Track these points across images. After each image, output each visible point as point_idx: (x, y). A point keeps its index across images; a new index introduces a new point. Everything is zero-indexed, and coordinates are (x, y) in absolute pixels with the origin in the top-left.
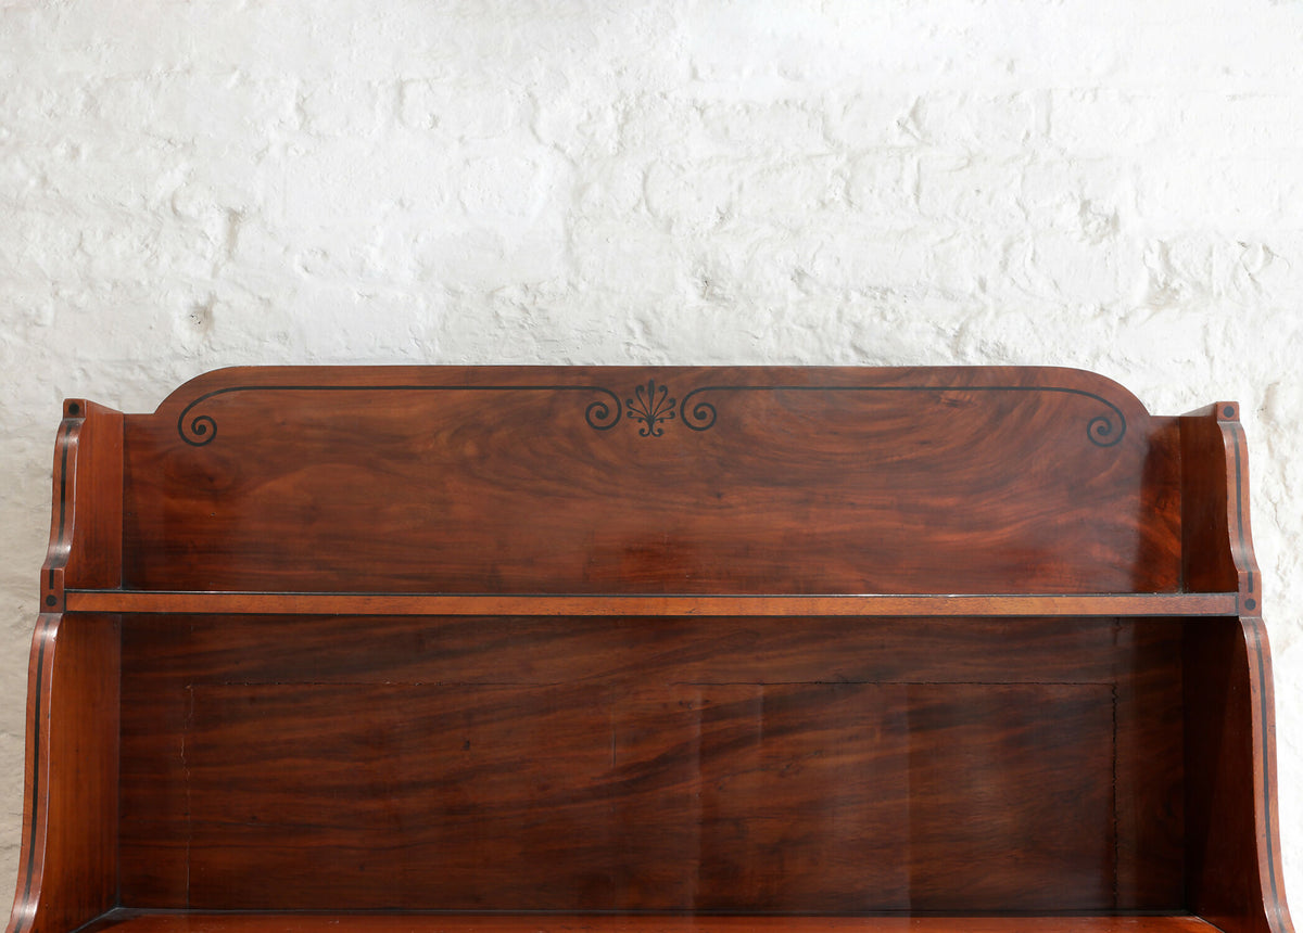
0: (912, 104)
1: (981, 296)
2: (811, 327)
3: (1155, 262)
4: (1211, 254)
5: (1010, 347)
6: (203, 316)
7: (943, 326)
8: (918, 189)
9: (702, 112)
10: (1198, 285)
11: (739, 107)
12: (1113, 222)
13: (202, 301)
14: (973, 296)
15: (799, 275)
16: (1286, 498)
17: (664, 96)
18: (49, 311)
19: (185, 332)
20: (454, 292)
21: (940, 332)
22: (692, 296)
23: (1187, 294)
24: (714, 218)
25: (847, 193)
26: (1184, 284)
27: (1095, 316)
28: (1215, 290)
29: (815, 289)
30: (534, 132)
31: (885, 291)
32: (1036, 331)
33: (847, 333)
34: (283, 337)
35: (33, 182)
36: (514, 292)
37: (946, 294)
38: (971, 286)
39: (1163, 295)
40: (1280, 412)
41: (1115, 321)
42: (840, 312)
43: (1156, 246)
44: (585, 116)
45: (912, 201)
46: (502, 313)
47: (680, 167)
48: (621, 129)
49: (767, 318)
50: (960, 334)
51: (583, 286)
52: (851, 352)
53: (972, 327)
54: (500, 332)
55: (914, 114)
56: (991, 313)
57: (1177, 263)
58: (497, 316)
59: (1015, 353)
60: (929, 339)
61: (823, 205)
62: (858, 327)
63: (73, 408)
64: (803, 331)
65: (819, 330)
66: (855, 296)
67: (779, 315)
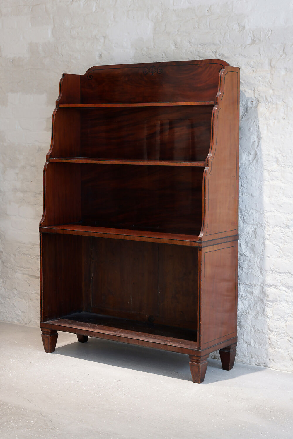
0: (209, 6)
1: (220, 44)
2: (191, 52)
3: (251, 35)
4: (261, 33)
5: (224, 54)
6: (100, 56)
7: (213, 51)
8: (210, 24)
9: (175, 11)
10: (259, 39)
11: (181, 10)
12: (244, 27)
13: (101, 53)
14: (219, 44)
15: (190, 42)
16: (272, 82)
17: (169, 9)
18: (79, 56)
19: (97, 59)
20: (136, 49)
21: (213, 52)
22: (173, 47)
23: (257, 41)
24: (177, 33)
25: (198, 25)
26: (257, 39)
27: (240, 47)
28: (262, 40)
29: (192, 45)
30: (148, 18)
31: (204, 44)
32: (229, 51)
33: (197, 53)
34: (111, 59)
35: (76, 34)
36: (145, 49)
37: (214, 44)
38: (218, 42)
39: (253, 42)
40: (272, 65)
41: (243, 48)
42: (196, 49)
43: (252, 32)
44: (157, 14)
45: (209, 26)
46: (143, 53)
47: (171, 23)
48: (162, 16)
49: (184, 51)
50: (216, 52)
51: (155, 47)
52: (198, 57)
53: (218, 51)
54: (143, 56)
55: (210, 8)
56: (221, 48)
57: (255, 35)
58: (142, 53)
59: (225, 55)
60: (211, 54)
61: (194, 28)
62: (199, 52)
63: (64, 75)
64: (190, 53)
65: (193, 53)
66: (199, 46)
67: (186, 50)
